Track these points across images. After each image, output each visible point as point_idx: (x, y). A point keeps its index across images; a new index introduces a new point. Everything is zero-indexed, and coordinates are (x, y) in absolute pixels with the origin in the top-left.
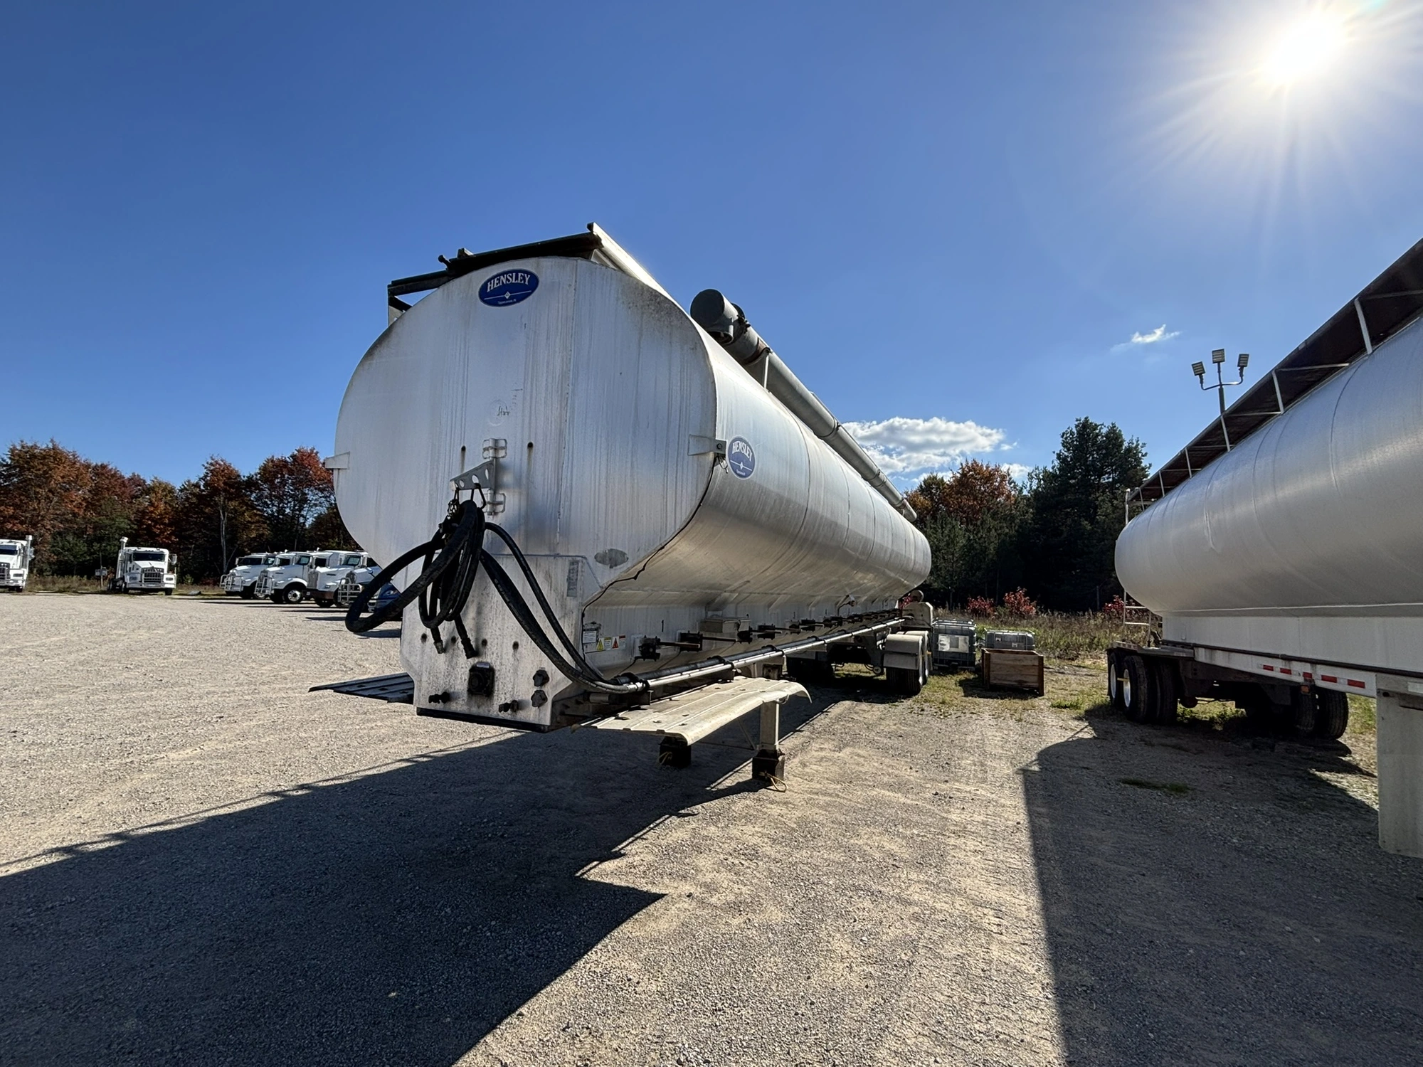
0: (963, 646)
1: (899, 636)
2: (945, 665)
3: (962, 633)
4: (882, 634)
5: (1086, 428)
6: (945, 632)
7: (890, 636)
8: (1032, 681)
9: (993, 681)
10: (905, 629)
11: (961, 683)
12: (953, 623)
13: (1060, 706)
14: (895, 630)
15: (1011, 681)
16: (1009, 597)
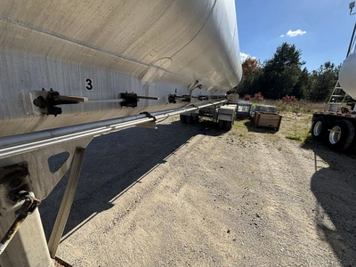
0: (246, 110)
1: (225, 107)
2: (240, 116)
3: (247, 105)
4: (219, 105)
5: (285, 45)
6: (241, 105)
7: (222, 107)
8: (275, 125)
9: (259, 124)
10: (228, 104)
11: (246, 124)
12: (243, 102)
13: (290, 138)
14: (224, 104)
15: (267, 125)
16: (256, 95)
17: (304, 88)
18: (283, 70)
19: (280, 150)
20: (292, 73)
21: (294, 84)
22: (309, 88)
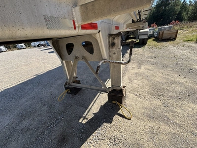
0: (152, 33)
9: (163, 38)
15: (168, 37)
17: (184, 14)
18: (169, 4)
19: (183, 46)
20: (175, 5)
21: (177, 13)
22: (187, 14)
